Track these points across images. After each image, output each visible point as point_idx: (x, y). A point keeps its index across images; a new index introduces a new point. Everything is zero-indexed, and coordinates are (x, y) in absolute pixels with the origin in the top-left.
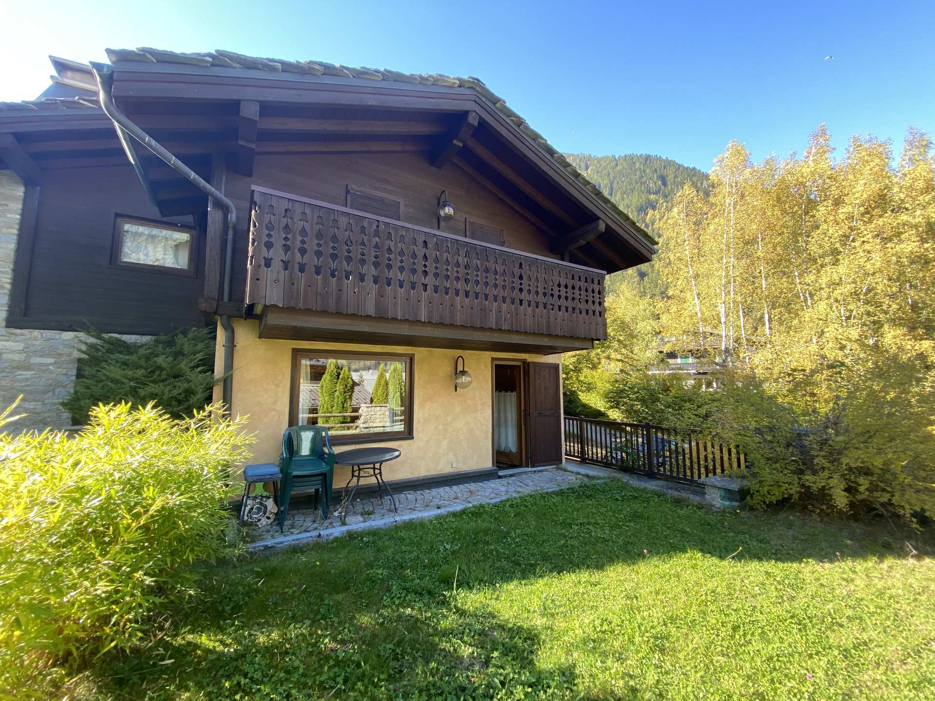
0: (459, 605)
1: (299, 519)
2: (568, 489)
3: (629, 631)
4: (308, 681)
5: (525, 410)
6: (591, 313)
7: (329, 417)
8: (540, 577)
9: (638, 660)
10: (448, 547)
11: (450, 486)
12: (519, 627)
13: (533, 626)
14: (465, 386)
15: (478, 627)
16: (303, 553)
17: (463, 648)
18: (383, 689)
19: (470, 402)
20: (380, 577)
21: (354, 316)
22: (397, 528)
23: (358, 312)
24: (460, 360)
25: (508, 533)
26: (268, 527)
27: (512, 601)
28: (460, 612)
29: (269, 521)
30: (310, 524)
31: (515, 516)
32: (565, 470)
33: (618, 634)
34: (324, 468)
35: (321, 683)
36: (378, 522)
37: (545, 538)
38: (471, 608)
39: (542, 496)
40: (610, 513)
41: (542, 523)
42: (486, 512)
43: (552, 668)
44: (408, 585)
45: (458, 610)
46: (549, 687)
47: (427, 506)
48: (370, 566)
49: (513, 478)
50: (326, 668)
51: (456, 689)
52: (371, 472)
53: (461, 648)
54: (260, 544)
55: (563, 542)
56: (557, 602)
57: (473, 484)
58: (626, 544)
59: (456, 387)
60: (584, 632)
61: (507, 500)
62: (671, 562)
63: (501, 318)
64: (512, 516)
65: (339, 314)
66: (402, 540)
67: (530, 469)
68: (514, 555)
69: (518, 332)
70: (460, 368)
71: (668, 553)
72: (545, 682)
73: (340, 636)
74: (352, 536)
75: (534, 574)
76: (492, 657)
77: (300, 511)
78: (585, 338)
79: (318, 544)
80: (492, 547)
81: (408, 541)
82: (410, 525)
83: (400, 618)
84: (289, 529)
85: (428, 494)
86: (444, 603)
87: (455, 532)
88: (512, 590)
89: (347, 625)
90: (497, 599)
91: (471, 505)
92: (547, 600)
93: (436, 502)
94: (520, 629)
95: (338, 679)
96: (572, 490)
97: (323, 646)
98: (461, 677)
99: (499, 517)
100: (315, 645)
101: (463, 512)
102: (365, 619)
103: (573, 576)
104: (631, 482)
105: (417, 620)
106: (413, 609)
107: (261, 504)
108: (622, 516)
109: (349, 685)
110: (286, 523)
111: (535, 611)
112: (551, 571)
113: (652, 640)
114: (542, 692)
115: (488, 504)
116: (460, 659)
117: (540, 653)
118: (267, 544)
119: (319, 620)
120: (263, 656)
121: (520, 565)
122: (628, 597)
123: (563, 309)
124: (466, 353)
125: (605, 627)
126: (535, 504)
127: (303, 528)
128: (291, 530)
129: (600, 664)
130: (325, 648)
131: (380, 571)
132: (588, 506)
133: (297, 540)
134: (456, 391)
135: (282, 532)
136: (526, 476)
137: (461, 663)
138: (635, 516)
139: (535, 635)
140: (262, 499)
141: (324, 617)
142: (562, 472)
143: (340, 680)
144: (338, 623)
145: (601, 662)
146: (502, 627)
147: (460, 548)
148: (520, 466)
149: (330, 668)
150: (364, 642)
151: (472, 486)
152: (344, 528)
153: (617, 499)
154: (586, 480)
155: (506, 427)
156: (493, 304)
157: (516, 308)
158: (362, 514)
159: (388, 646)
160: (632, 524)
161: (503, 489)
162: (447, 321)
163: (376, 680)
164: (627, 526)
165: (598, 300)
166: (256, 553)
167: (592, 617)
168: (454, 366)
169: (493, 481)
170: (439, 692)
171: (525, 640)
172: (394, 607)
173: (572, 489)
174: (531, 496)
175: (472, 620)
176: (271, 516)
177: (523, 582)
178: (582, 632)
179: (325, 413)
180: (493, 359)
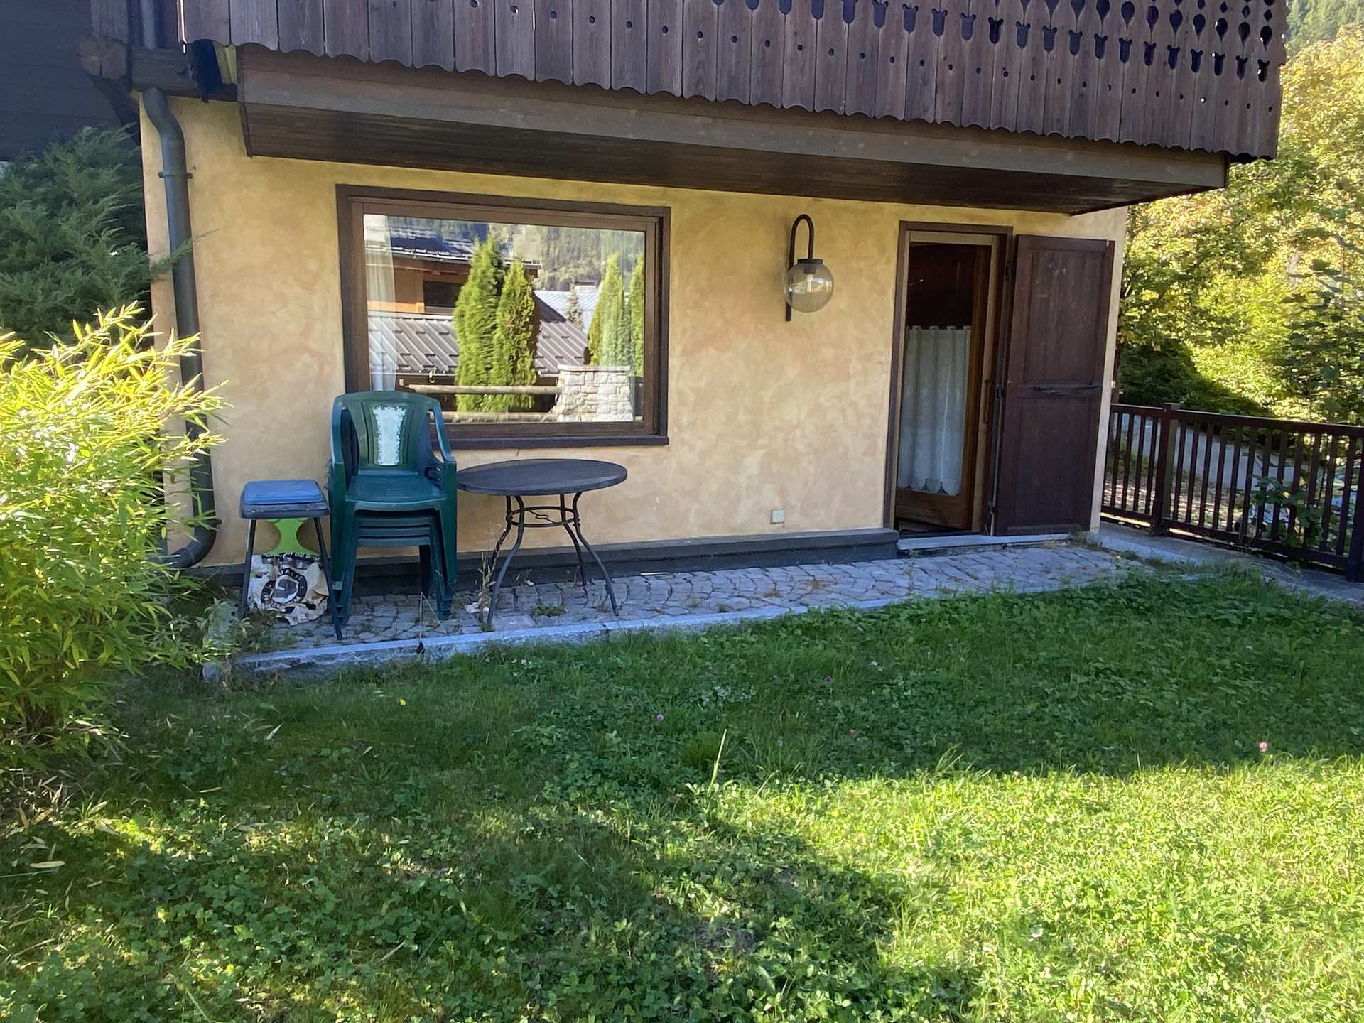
0: (721, 815)
1: (384, 613)
2: (1085, 590)
3: (1154, 916)
4: (340, 927)
5: (992, 381)
6: (1230, 65)
7: (482, 394)
8: (945, 776)
9: (1156, 981)
10: (723, 693)
11: (763, 566)
12: (859, 876)
13: (895, 877)
14: (815, 303)
15: (755, 863)
16: (379, 680)
17: (708, 902)
18: (502, 960)
19: (828, 353)
20: (545, 741)
21: (476, 79)
22: (608, 643)
23: (486, 62)
24: (803, 224)
25: (887, 677)
26: (312, 627)
27: (856, 820)
28: (721, 829)
29: (313, 615)
30: (407, 625)
31: (918, 641)
32: (1095, 547)
33: (1120, 921)
34: (434, 497)
35: (368, 933)
36: (564, 631)
37: (985, 694)
38: (750, 824)
39: (1005, 603)
40: (1193, 653)
41: (990, 662)
42: (843, 629)
43: (918, 968)
44: (607, 763)
45: (714, 824)
46: (899, 1005)
47: (695, 606)
48: (528, 717)
49: (940, 559)
50: (385, 907)
51: (671, 981)
52: (556, 516)
53: (702, 902)
54: (282, 657)
55: (1030, 708)
56: (974, 837)
57: (825, 566)
58: (1214, 727)
59: (788, 309)
60: (1025, 905)
61: (905, 606)
62: (1336, 779)
63: (926, 82)
64: (911, 640)
65: (433, 74)
66: (615, 670)
67: (991, 539)
68: (891, 725)
69: (977, 132)
70: (801, 253)
71: (1333, 759)
72: (890, 992)
73: (429, 851)
74: (498, 655)
75: (932, 769)
76: (775, 929)
77: (390, 597)
78: (1200, 152)
79: (418, 666)
80: (838, 704)
81: (630, 675)
82: (641, 643)
83: (574, 828)
84: (357, 633)
85: (702, 581)
86: (685, 807)
87: (749, 664)
88: (864, 797)
89: (448, 831)
90: (820, 813)
91: (804, 610)
92: (949, 827)
93: (723, 598)
94: (863, 880)
95: (404, 931)
96: (1098, 593)
97: (388, 865)
98: (687, 959)
99: (873, 642)
100: (370, 862)
101: (783, 623)
102: (493, 823)
103: (1037, 784)
104: (1282, 583)
105: (614, 835)
106: (608, 813)
107: (293, 574)
108: (1226, 662)
109: (429, 944)
110: (351, 620)
111: (909, 848)
112: (976, 767)
113: (1211, 942)
114: (879, 1013)
115: (852, 611)
116: (699, 924)
117: (896, 933)
118: (296, 656)
119: (388, 817)
120: (253, 871)
121: (901, 748)
122: (1176, 844)
123: (1138, 50)
124: (823, 209)
125: (1090, 901)
126: (983, 619)
127: (389, 633)
128: (362, 636)
129: (1049, 976)
130: (394, 871)
131: (546, 731)
132: (1132, 633)
133: (367, 653)
134: (788, 318)
135: (339, 637)
136: (976, 556)
137: (699, 932)
138: (1266, 665)
139: (895, 897)
140: (293, 564)
141: (402, 812)
142: (1081, 552)
143: (409, 932)
144: (430, 825)
145: (1053, 971)
146: (815, 872)
147: (755, 699)
148: (966, 529)
149: (393, 906)
150: (480, 868)
151: (822, 571)
152: (482, 638)
153: (1226, 623)
154: (1150, 571)
155: (934, 427)
156: (900, 37)
157: (978, 51)
158: (532, 614)
159: (531, 878)
160: (1250, 683)
161: (904, 582)
162: (752, 95)
163: (487, 941)
164: (1235, 687)
165: (1262, 22)
166: (273, 675)
167: (1060, 877)
168: (784, 245)
169: (882, 563)
170: (629, 981)
171: (866, 905)
172: (566, 804)
173: (1097, 590)
174: (975, 600)
175: (747, 851)
176: (316, 602)
177: (896, 784)
178: (1019, 903)
179: (471, 383)
180: (905, 226)
